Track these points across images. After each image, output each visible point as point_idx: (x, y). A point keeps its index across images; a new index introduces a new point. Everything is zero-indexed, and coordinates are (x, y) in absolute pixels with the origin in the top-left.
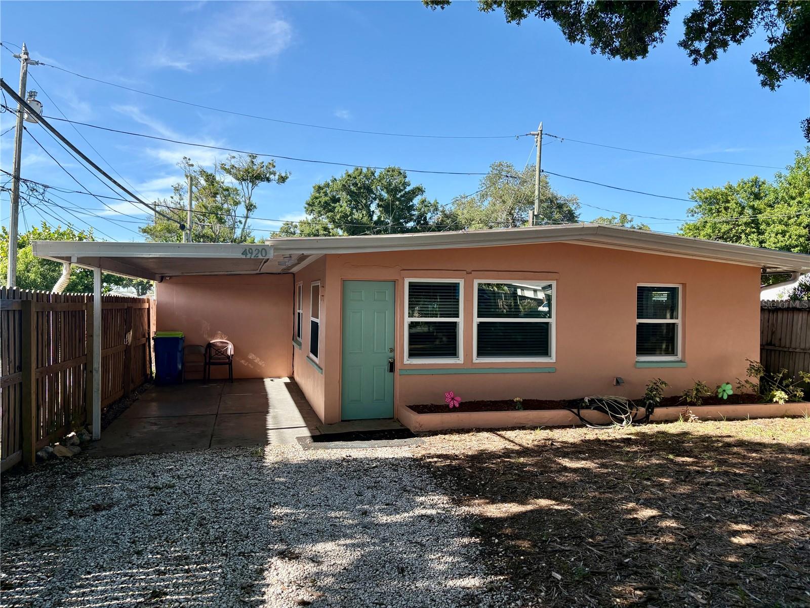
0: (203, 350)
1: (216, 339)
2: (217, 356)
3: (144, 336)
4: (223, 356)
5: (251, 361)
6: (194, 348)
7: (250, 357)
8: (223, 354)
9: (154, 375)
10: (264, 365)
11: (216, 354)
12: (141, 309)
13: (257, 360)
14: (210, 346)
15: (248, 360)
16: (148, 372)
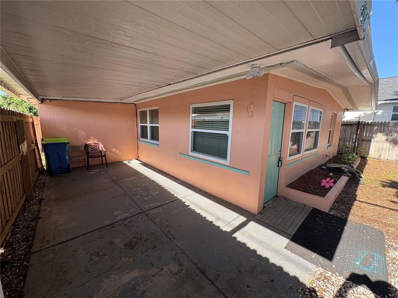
0: (83, 149)
1: (90, 141)
2: (92, 152)
3: (33, 143)
4: (97, 151)
5: (114, 153)
6: (75, 148)
7: (113, 151)
8: (96, 150)
9: (45, 168)
10: (121, 154)
11: (92, 151)
12: (27, 123)
13: (117, 152)
14: (87, 146)
15: (112, 152)
16: (40, 166)
